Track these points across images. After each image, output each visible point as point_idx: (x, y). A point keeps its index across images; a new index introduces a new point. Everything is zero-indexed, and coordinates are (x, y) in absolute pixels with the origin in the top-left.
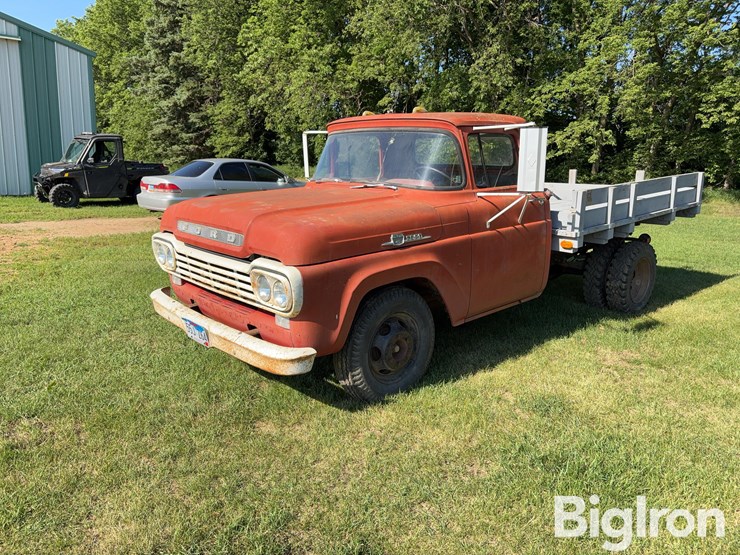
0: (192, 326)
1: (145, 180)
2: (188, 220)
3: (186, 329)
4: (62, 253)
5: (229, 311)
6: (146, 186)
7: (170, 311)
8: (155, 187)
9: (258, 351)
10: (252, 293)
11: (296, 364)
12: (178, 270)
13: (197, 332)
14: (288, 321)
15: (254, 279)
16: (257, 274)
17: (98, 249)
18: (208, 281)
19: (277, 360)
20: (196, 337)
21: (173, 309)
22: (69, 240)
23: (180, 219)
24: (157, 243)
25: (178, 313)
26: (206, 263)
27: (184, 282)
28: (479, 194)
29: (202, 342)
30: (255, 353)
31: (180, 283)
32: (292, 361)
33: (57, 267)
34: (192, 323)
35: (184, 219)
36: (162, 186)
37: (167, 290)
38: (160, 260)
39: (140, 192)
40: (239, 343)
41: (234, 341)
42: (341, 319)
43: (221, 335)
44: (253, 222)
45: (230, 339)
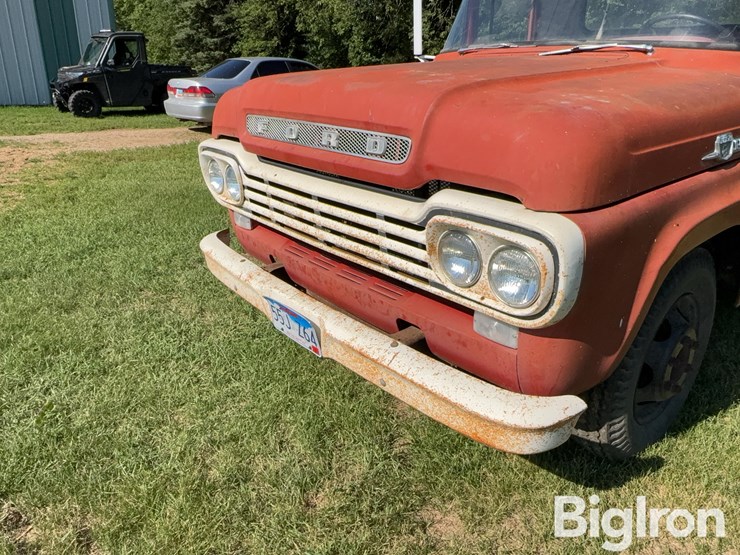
0: (283, 313)
1: (173, 82)
2: (269, 112)
3: (272, 316)
4: (79, 171)
5: (355, 288)
6: (174, 90)
7: (238, 278)
8: (185, 90)
9: (453, 399)
10: (424, 264)
11: (547, 436)
12: (248, 204)
13: (293, 323)
14: (515, 333)
15: (432, 238)
16: (442, 226)
17: (124, 165)
18: (311, 230)
19: (505, 427)
20: (293, 332)
21: (244, 276)
22: (90, 154)
23: (252, 111)
24: (208, 159)
25: (254, 284)
26: (309, 196)
27: (255, 224)
29: (307, 345)
30: (445, 400)
31: (248, 226)
32: (541, 430)
33: (72, 189)
34: (283, 308)
36: (192, 90)
37: (224, 236)
38: (213, 186)
39: (167, 97)
40: (399, 371)
41: (385, 363)
42: (629, 329)
43: (353, 344)
44: (437, 106)
45: (375, 357)
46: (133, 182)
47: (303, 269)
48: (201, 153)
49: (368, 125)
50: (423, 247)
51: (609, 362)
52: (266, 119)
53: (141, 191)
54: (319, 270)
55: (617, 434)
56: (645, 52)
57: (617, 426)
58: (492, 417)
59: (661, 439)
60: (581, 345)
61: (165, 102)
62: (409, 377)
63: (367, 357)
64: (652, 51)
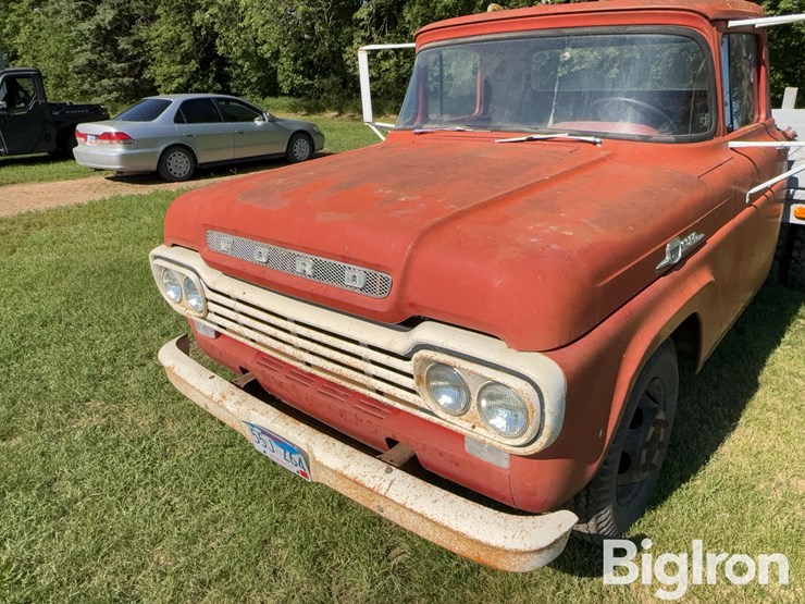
0: (263, 437)
1: (81, 128)
2: (235, 232)
3: (251, 439)
6: (84, 136)
7: (211, 399)
8: (98, 137)
10: (412, 391)
11: (545, 554)
13: (276, 447)
15: (419, 369)
16: (427, 361)
18: (289, 350)
19: (507, 551)
20: (278, 455)
21: (217, 397)
23: (213, 228)
24: (161, 267)
25: (229, 405)
26: (284, 318)
27: (218, 334)
28: (732, 144)
29: (295, 469)
31: (213, 335)
32: (540, 551)
34: (264, 432)
35: (224, 230)
36: (107, 136)
39: (76, 144)
40: (397, 500)
41: (382, 492)
42: (608, 437)
43: (346, 472)
44: (415, 247)
45: (371, 486)
46: (53, 257)
47: (281, 384)
48: (153, 263)
49: (344, 259)
50: (411, 376)
51: (593, 468)
52: (230, 238)
53: (62, 269)
54: (298, 386)
55: (604, 523)
56: (595, 143)
57: (603, 517)
58: (493, 542)
59: (642, 515)
60: (567, 462)
61: (74, 149)
62: (408, 506)
63: (363, 486)
64: (601, 143)
